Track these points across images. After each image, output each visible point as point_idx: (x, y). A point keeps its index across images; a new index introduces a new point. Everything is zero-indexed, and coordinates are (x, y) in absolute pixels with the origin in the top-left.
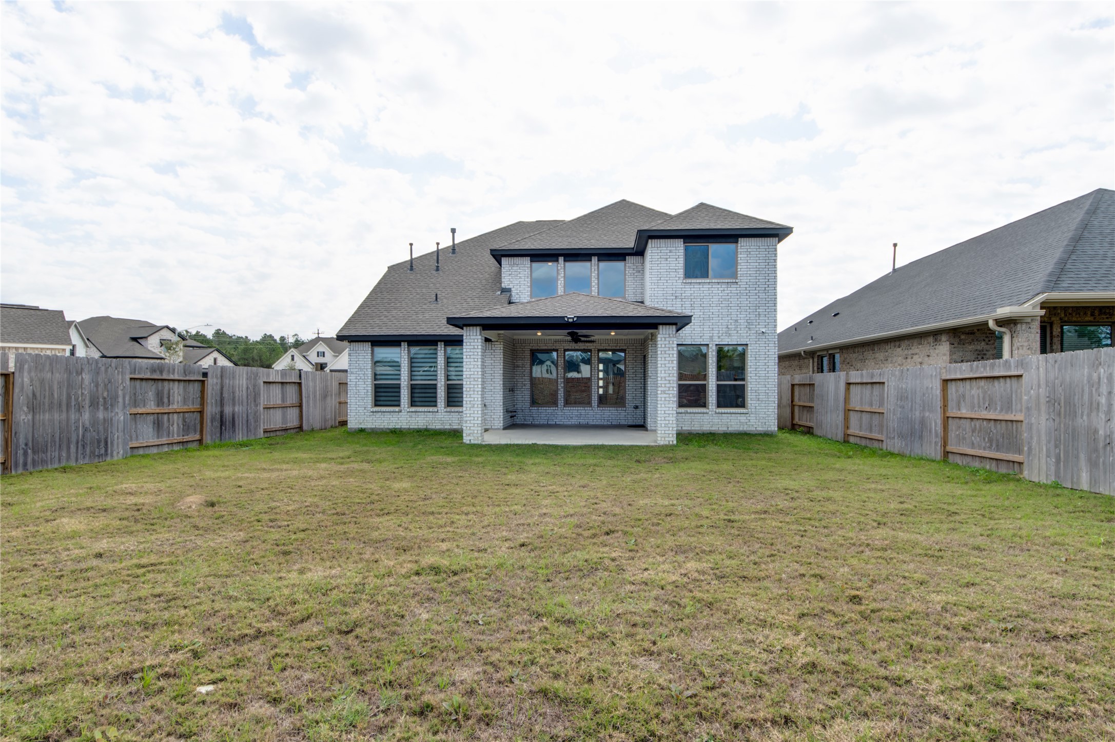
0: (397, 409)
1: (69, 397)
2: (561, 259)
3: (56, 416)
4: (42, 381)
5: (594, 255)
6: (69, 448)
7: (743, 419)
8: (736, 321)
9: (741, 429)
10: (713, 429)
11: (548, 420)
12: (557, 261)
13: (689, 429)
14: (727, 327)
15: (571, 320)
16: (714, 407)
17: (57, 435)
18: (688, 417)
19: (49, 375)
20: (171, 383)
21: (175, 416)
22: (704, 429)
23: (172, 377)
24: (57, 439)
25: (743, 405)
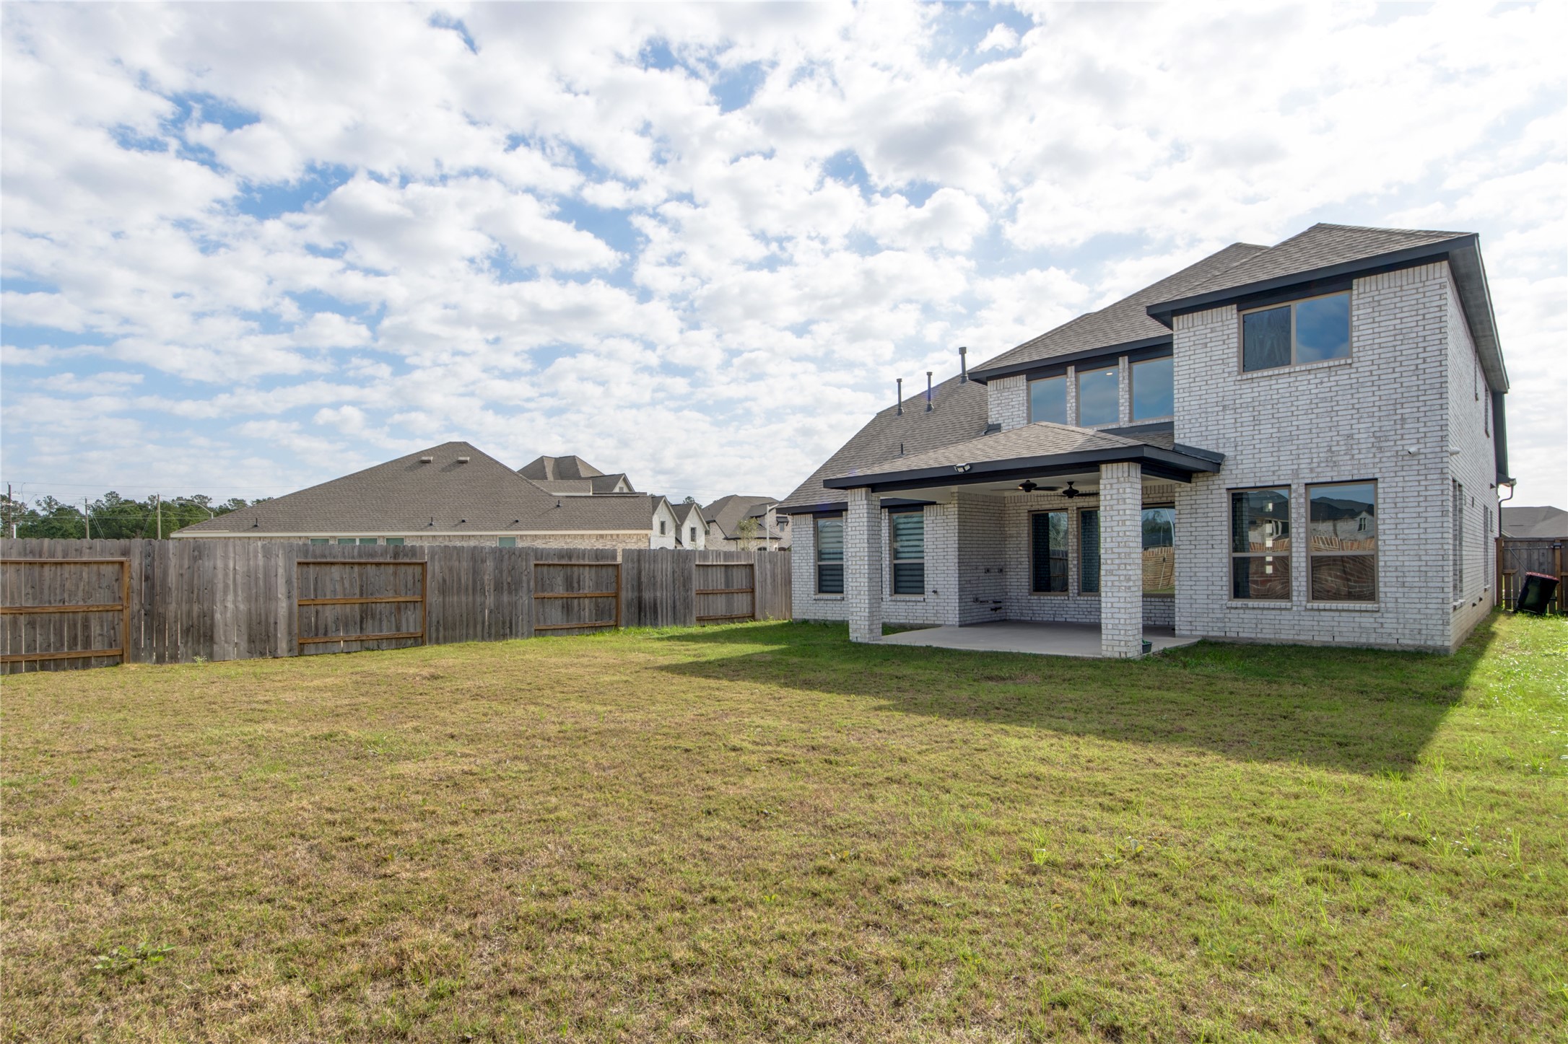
0: (839, 596)
1: (474, 582)
2: (1071, 370)
3: (464, 599)
4: (451, 570)
5: (1123, 354)
6: (475, 627)
7: (1367, 621)
8: (1350, 436)
9: (1363, 640)
10: (1302, 638)
11: (1054, 615)
12: (1065, 373)
13: (1253, 636)
14: (1330, 451)
15: (961, 470)
16: (1303, 599)
17: (465, 615)
18: (1249, 615)
19: (456, 563)
20: (581, 568)
21: (587, 601)
22: (1283, 637)
23: (582, 562)
24: (465, 619)
25: (1371, 596)
